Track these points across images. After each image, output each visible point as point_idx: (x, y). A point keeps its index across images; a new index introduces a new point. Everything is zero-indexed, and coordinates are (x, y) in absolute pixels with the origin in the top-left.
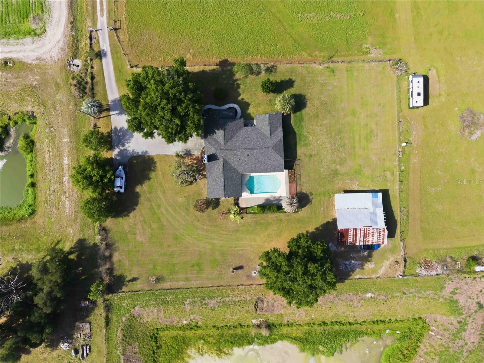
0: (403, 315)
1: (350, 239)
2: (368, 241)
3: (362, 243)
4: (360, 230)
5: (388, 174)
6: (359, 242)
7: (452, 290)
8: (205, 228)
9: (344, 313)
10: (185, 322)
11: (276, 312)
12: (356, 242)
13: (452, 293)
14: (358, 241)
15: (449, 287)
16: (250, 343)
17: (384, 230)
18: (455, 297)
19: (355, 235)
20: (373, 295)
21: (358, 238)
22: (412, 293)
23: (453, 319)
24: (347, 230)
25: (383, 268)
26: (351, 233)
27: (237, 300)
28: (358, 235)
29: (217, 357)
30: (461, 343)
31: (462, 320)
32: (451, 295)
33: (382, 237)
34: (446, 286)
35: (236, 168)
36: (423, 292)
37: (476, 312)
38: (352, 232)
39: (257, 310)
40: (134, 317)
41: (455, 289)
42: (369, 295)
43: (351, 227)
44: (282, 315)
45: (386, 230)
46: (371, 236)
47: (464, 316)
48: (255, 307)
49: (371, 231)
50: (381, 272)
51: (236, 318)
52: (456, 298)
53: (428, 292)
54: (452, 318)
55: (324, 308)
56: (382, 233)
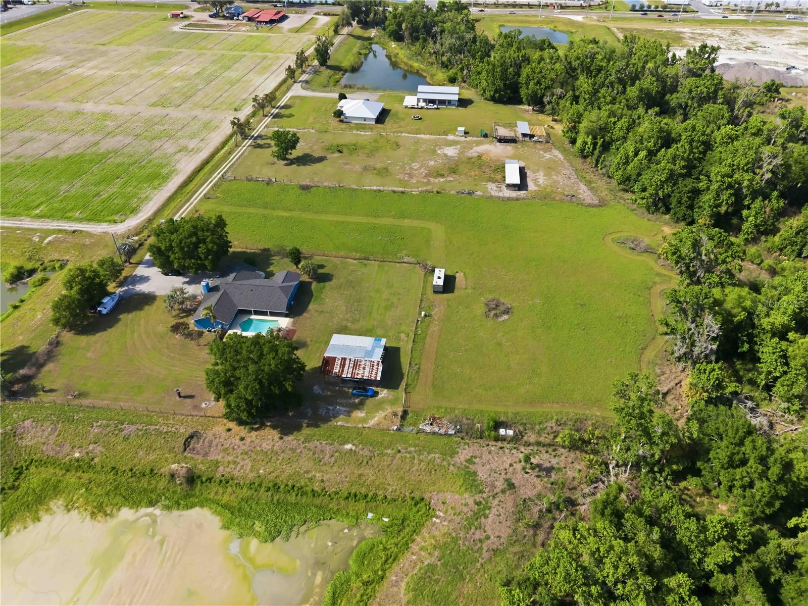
0: (396, 489)
1: (336, 369)
2: (358, 374)
3: (349, 376)
4: (350, 360)
5: (403, 335)
6: (347, 374)
7: (468, 457)
8: (172, 355)
9: (307, 472)
10: (77, 455)
11: (212, 457)
12: (342, 374)
13: (470, 461)
14: (345, 372)
15: (464, 454)
16: (152, 503)
17: (378, 364)
18: (472, 468)
19: (343, 366)
20: (354, 448)
21: (346, 369)
22: (410, 453)
23: (469, 498)
24: (335, 358)
25: (376, 419)
26: (338, 362)
27: (165, 430)
28: (347, 366)
29: (89, 517)
30: (479, 535)
31: (481, 500)
32: (467, 465)
33: (375, 371)
34: (460, 451)
35: (235, 301)
36: (425, 453)
37: (503, 492)
38: (340, 361)
39: (185, 450)
40: (15, 432)
41: (472, 457)
42: (348, 446)
43: (339, 356)
44: (217, 462)
45: (381, 364)
46: (361, 369)
47: (485, 495)
48: (185, 444)
49: (363, 363)
50: (372, 423)
51: (151, 458)
52: (474, 468)
53: (433, 455)
54: (466, 495)
55: (280, 458)
56: (376, 367)
